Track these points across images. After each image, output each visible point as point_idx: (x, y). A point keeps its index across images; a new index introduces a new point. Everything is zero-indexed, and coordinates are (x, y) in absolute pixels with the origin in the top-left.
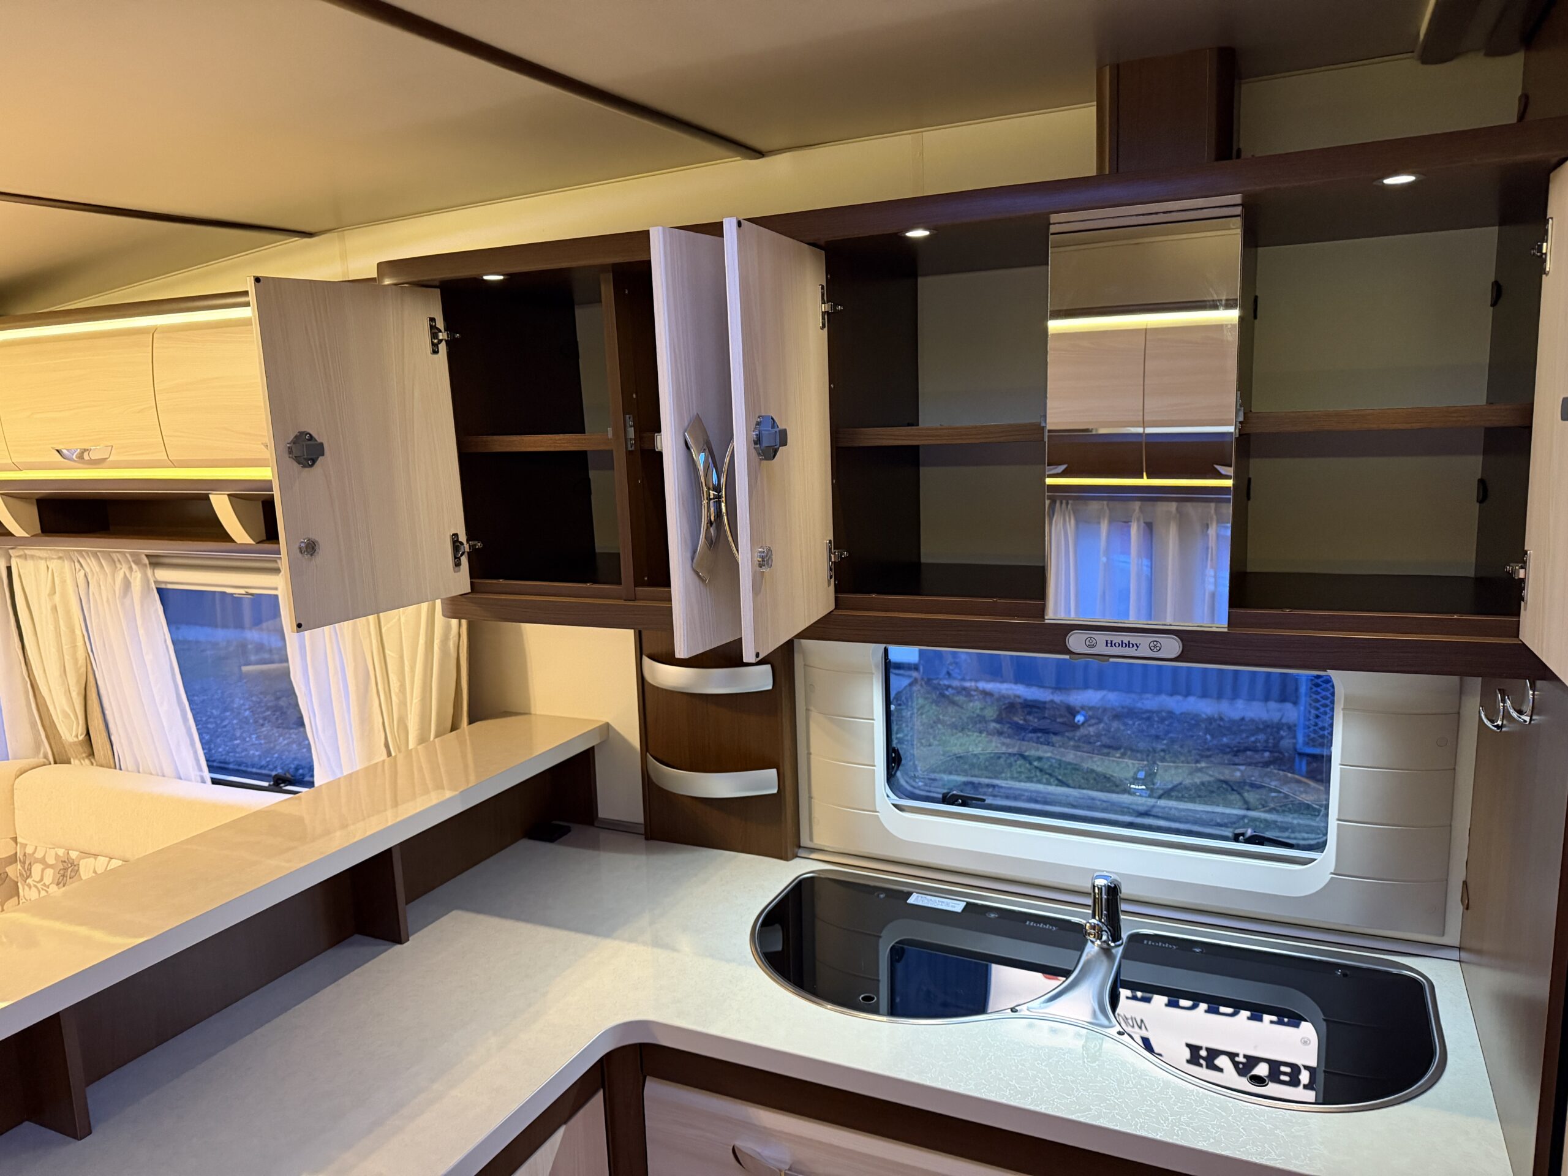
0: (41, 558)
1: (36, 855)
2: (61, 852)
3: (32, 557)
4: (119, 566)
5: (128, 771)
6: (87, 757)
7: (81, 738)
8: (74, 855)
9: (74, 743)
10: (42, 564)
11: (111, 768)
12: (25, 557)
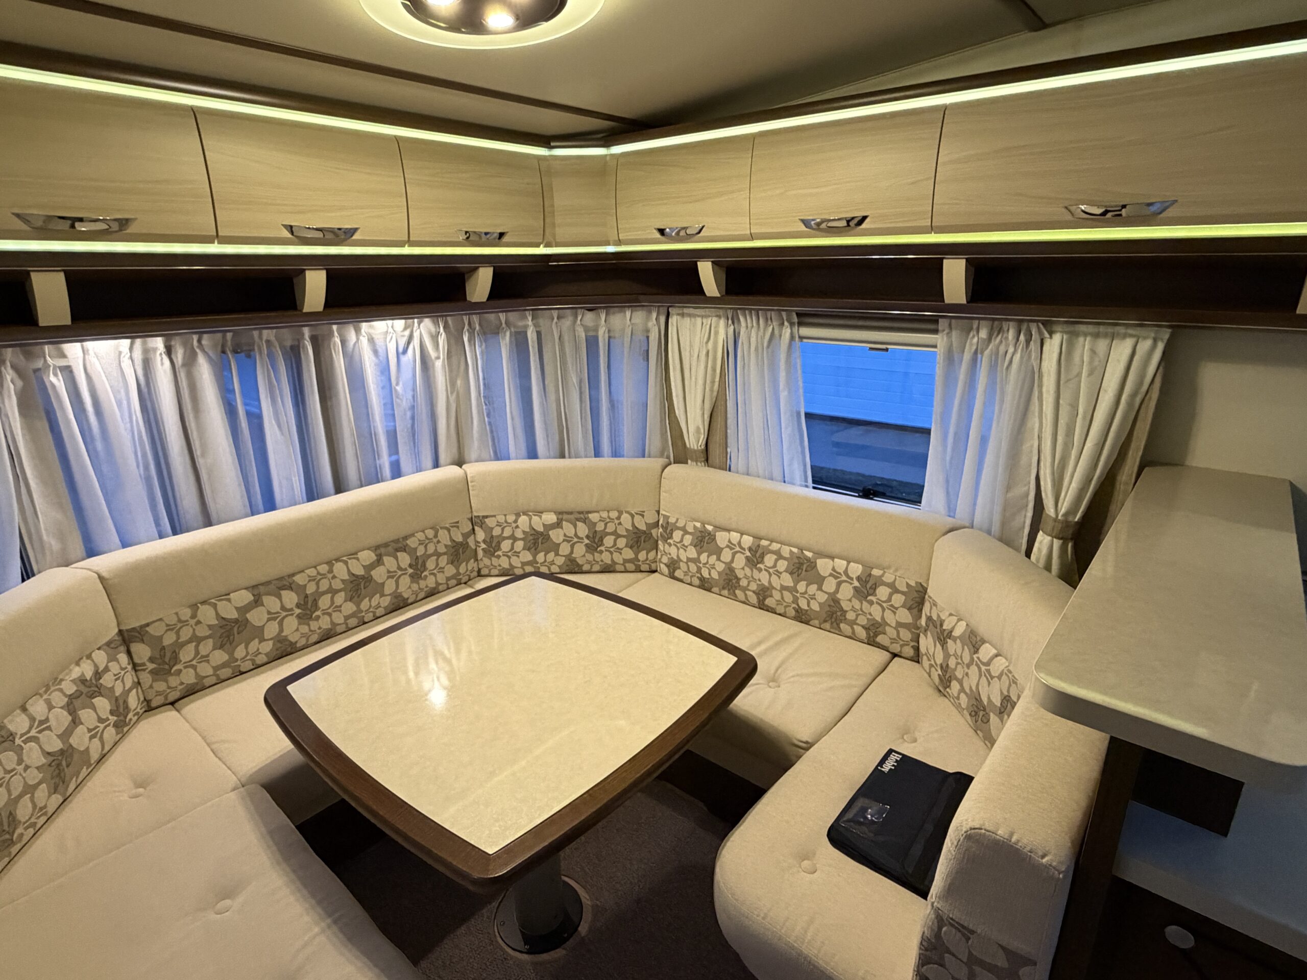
0: (699, 316)
1: (678, 525)
2: (698, 525)
3: (690, 315)
4: (769, 322)
5: (737, 472)
6: (704, 461)
7: (703, 447)
8: (710, 528)
9: (698, 450)
10: (699, 320)
11: (723, 469)
12: (683, 315)
